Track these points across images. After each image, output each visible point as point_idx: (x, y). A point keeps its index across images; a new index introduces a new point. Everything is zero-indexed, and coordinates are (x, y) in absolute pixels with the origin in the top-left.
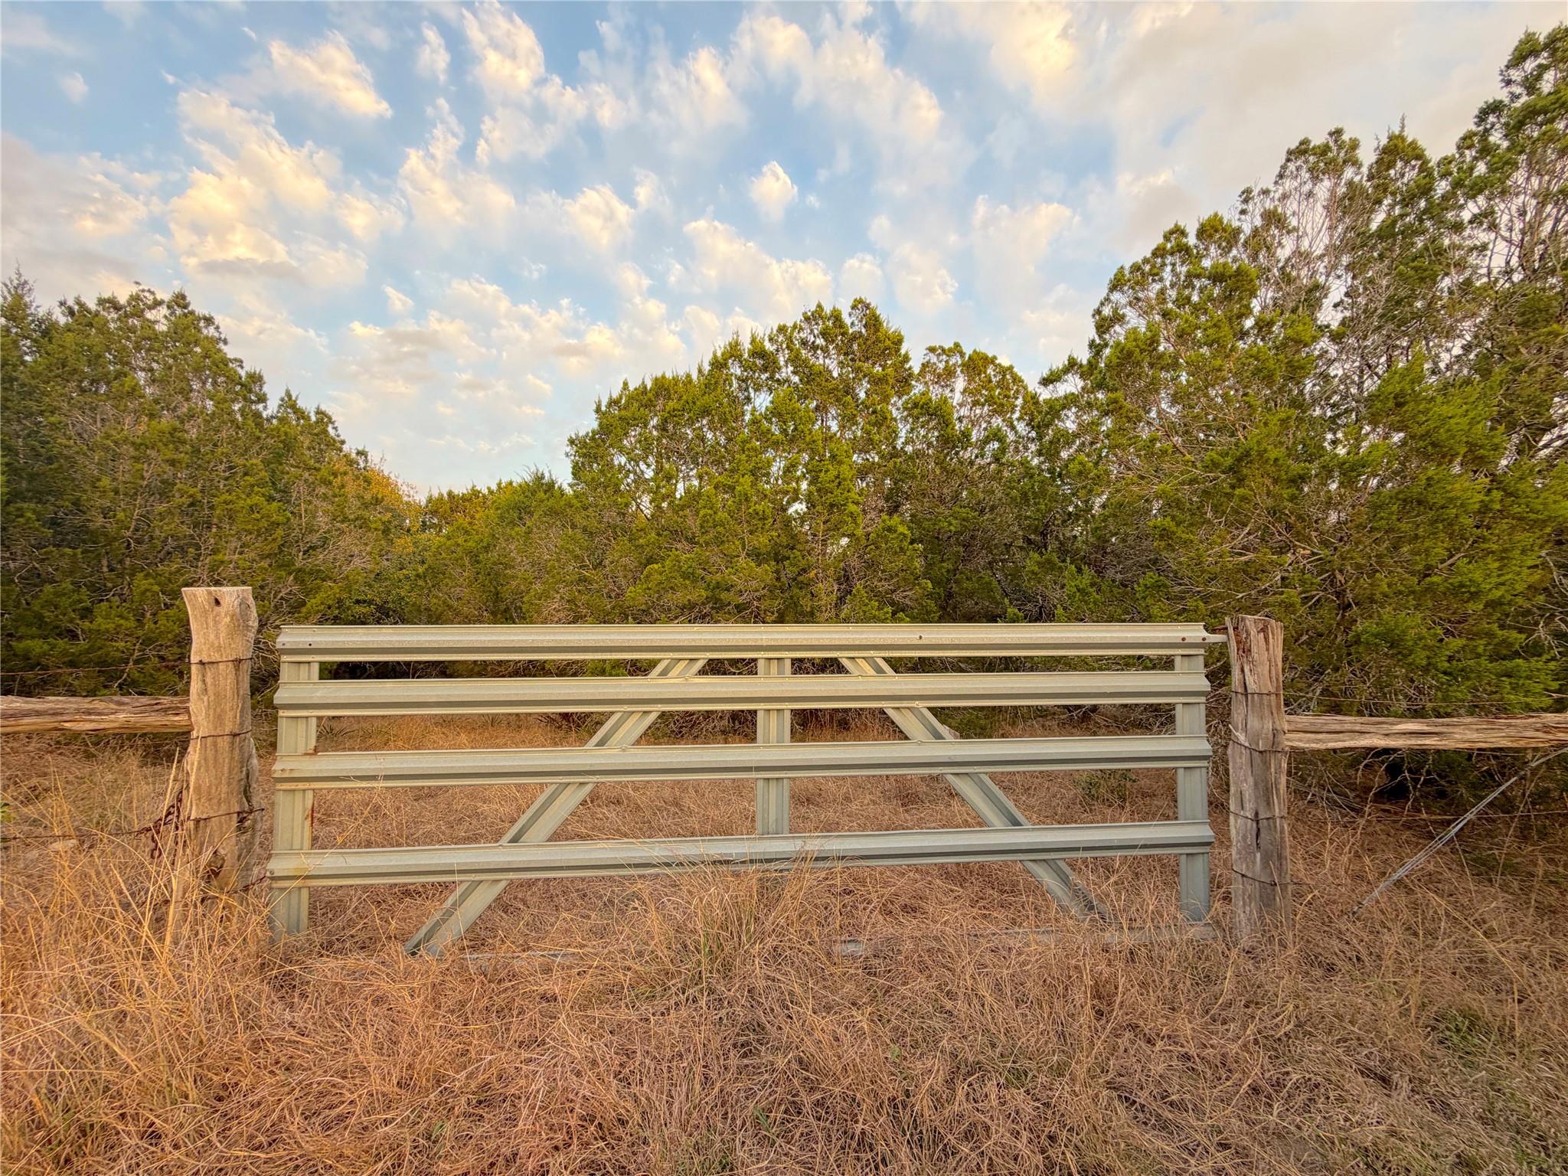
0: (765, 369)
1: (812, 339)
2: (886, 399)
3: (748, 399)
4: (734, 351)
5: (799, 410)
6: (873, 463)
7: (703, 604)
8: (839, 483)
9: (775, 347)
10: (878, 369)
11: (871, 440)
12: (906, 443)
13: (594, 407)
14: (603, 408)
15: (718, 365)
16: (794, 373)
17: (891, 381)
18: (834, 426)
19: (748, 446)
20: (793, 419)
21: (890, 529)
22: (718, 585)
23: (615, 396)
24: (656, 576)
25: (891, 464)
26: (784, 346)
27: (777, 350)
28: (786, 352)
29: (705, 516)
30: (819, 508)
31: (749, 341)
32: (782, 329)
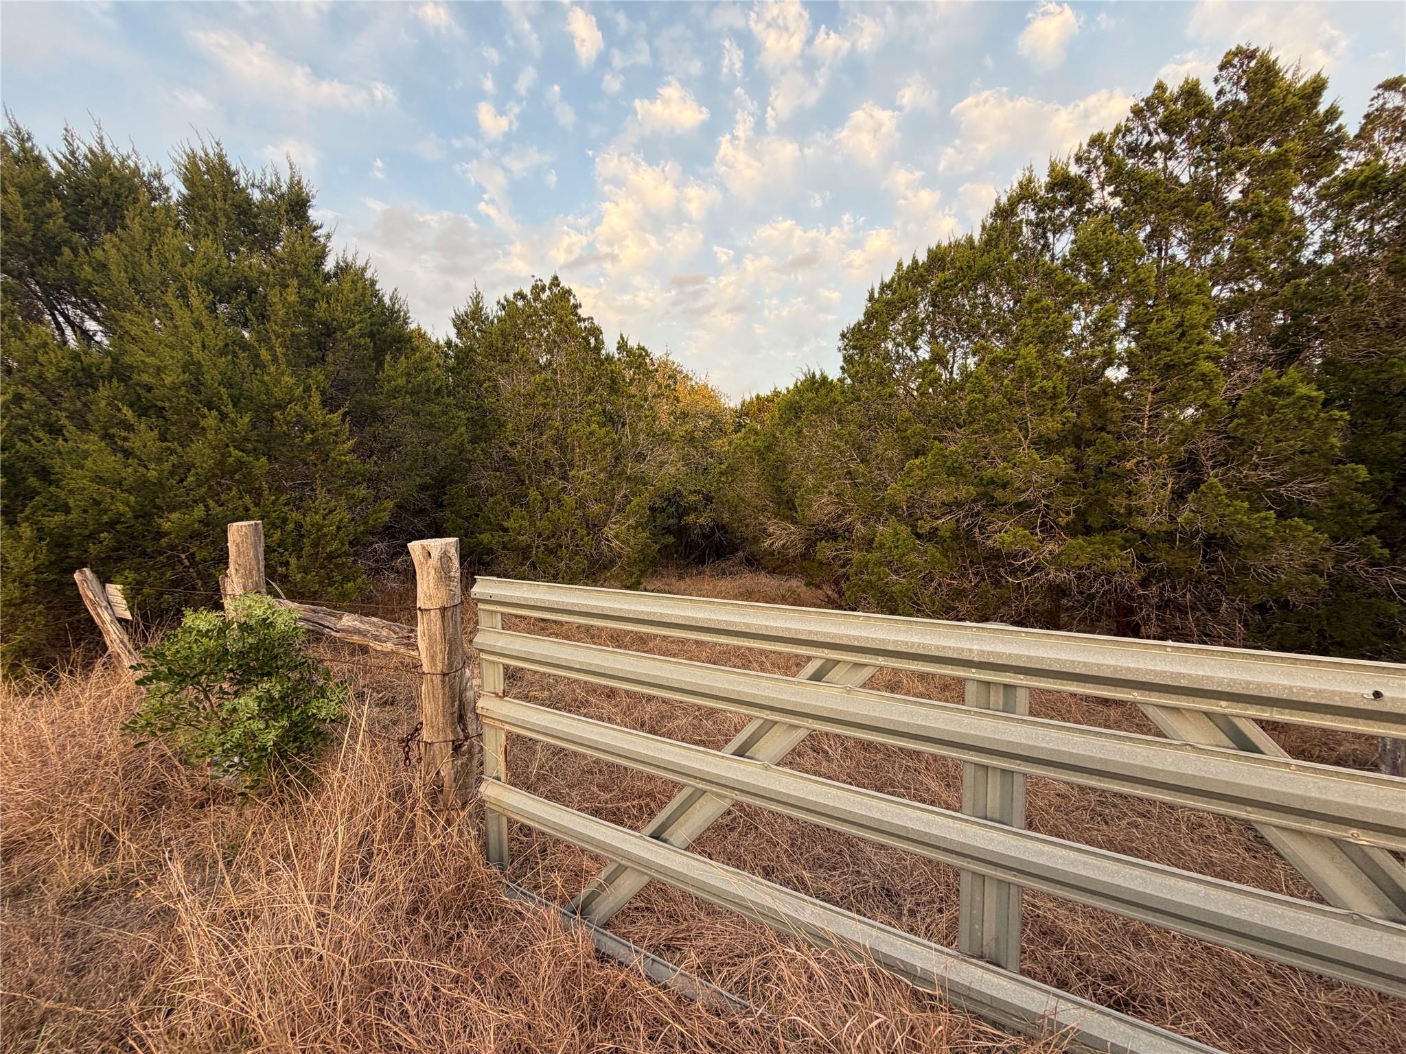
0: (1069, 202)
1: (1146, 138)
2: (1283, 190)
3: (1046, 246)
4: (1025, 193)
5: (1118, 243)
6: (1250, 295)
7: (974, 501)
8: (1183, 334)
9: (1085, 167)
10: (1269, 148)
11: (1248, 259)
12: (1320, 253)
13: (867, 296)
14: (876, 295)
15: (1004, 213)
16: (1113, 195)
17: (1295, 160)
18: (1181, 254)
19: (1036, 306)
20: (1106, 257)
21: (1278, 392)
22: (992, 482)
23: (887, 280)
24: (917, 472)
25: (1287, 289)
26: (1099, 162)
27: (1088, 172)
28: (1103, 169)
29: (972, 402)
30: (1145, 374)
31: (1047, 172)
32: (1096, 141)
